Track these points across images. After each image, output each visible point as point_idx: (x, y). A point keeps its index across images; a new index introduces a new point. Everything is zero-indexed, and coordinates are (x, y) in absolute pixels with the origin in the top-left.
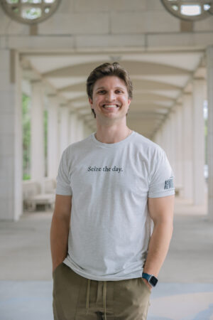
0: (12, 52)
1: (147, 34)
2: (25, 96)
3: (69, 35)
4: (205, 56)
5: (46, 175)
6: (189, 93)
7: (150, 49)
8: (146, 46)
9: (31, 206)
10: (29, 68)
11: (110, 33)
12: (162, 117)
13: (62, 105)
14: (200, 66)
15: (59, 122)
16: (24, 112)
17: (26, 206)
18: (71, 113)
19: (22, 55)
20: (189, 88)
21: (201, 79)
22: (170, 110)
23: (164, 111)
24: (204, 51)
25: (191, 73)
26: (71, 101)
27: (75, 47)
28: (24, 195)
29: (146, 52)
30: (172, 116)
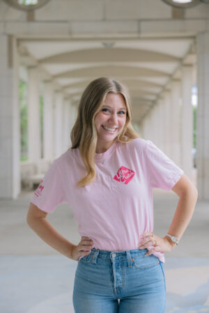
0: (10, 37)
1: (140, 21)
2: (22, 83)
3: (65, 22)
4: (195, 43)
5: (42, 157)
6: (178, 80)
7: (143, 35)
8: (139, 32)
9: (28, 185)
10: (26, 54)
11: (104, 20)
12: (150, 103)
13: (57, 91)
14: (190, 52)
15: (54, 107)
16: (21, 99)
17: (24, 185)
18: (65, 99)
19: (19, 41)
20: (178, 75)
21: (190, 65)
22: (159, 96)
23: (153, 98)
24: (193, 37)
25: (180, 60)
26: (65, 87)
27: (70, 33)
28: (22, 175)
29: (139, 39)
30: (160, 102)
